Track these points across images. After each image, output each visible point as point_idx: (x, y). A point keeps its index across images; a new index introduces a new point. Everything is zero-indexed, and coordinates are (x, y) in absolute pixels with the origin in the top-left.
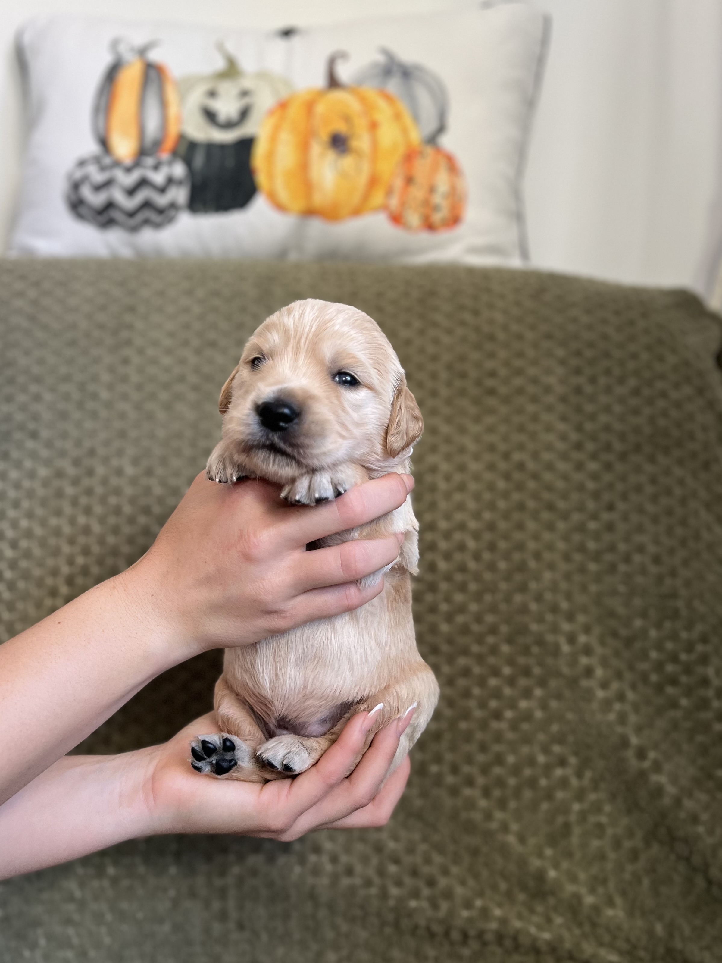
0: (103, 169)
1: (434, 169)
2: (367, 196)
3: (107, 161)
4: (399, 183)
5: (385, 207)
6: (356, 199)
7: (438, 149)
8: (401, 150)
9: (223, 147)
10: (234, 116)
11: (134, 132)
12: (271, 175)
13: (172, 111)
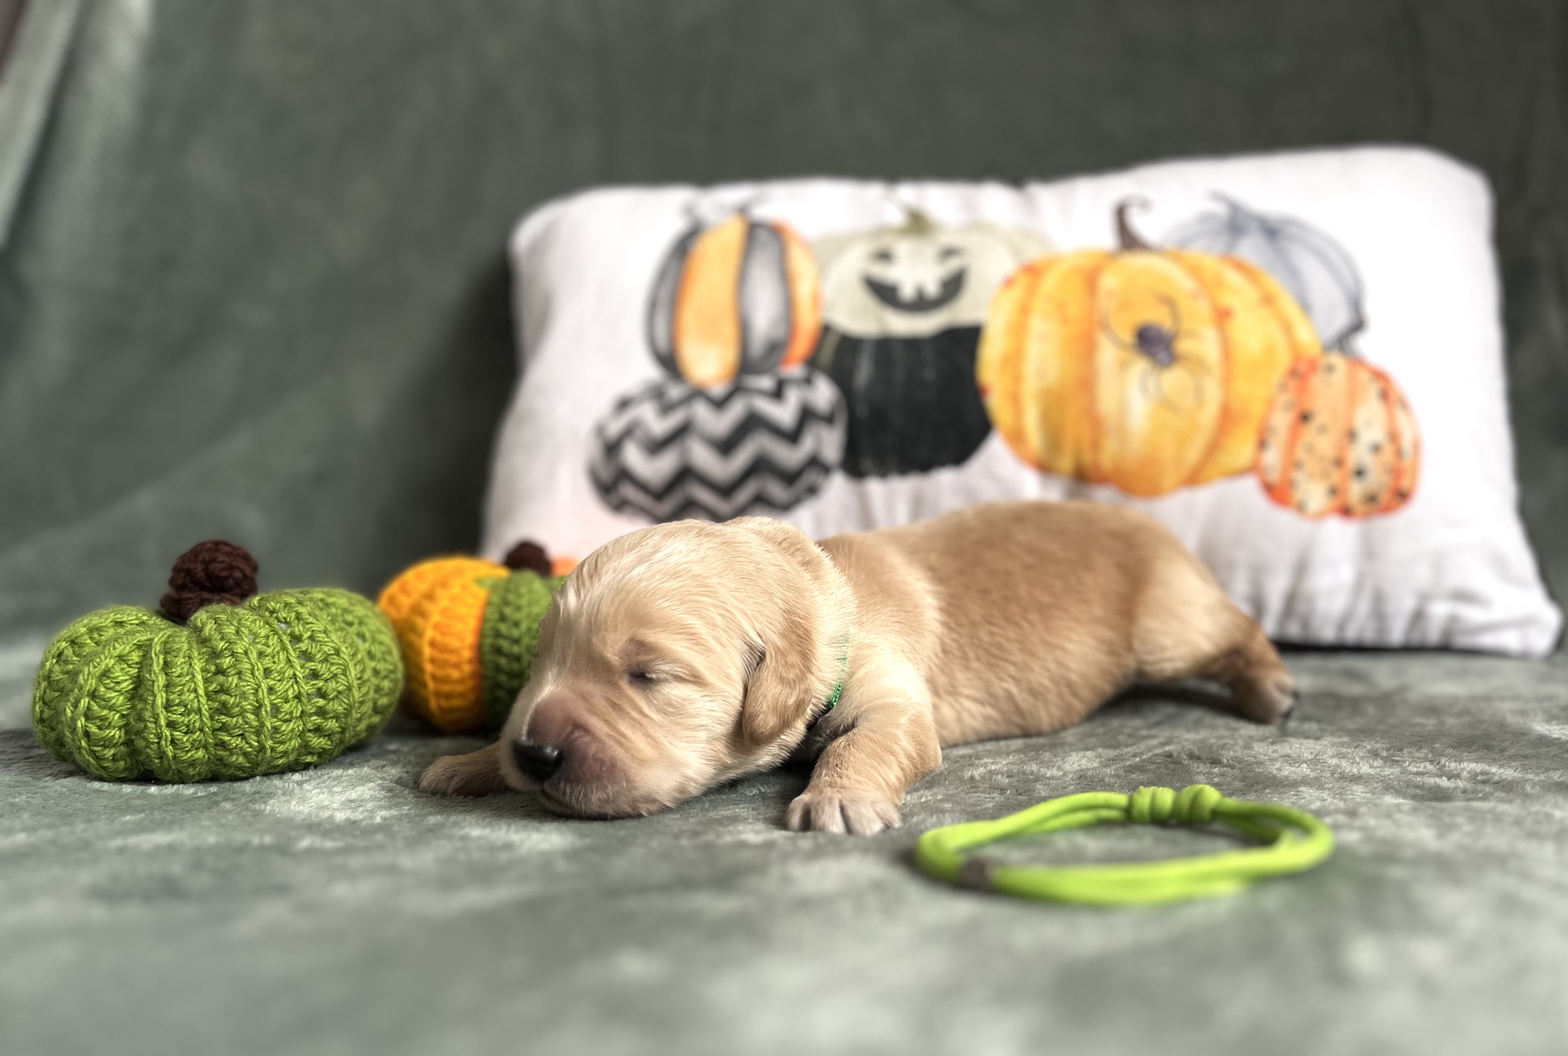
0: (666, 408)
1: (1353, 397)
2: (1214, 447)
3: (675, 392)
4: (1282, 421)
5: (1254, 468)
6: (1193, 453)
7: (1356, 361)
8: (1284, 360)
9: (912, 344)
10: (932, 288)
11: (729, 331)
12: (1016, 400)
13: (804, 289)
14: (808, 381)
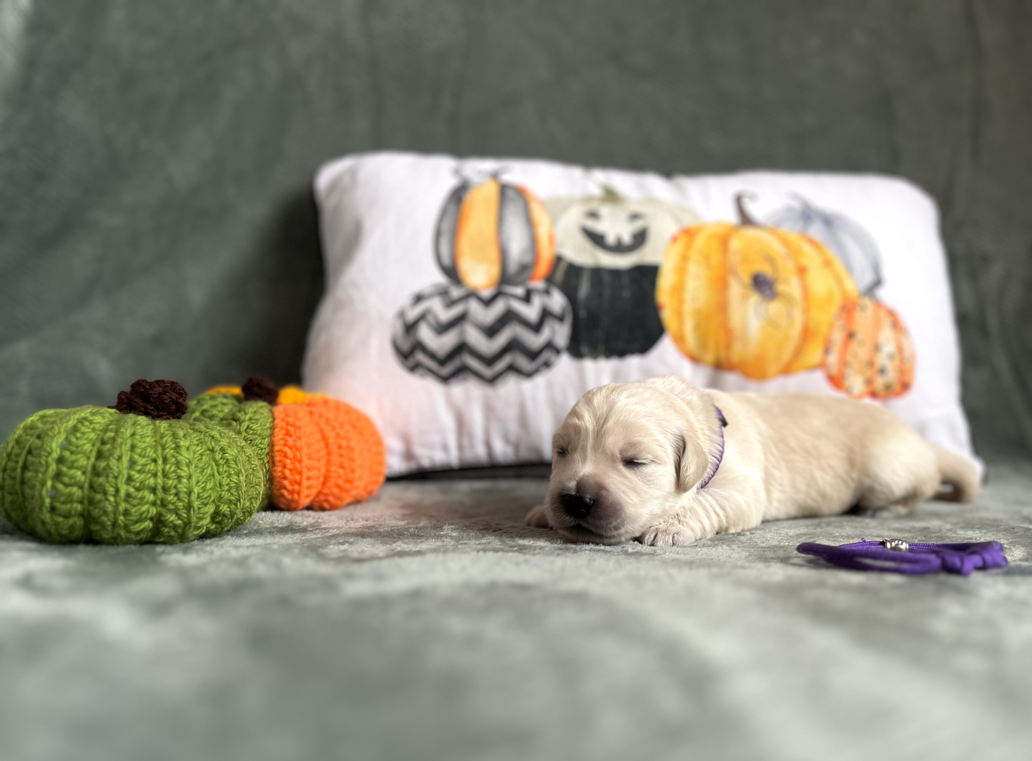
0: (449, 303)
1: (877, 325)
2: (799, 351)
3: (456, 292)
4: (838, 337)
5: (822, 365)
6: (786, 354)
7: (878, 304)
8: (838, 301)
9: (615, 273)
10: (627, 239)
11: (494, 255)
12: (679, 314)
13: (543, 231)
14: (547, 292)
